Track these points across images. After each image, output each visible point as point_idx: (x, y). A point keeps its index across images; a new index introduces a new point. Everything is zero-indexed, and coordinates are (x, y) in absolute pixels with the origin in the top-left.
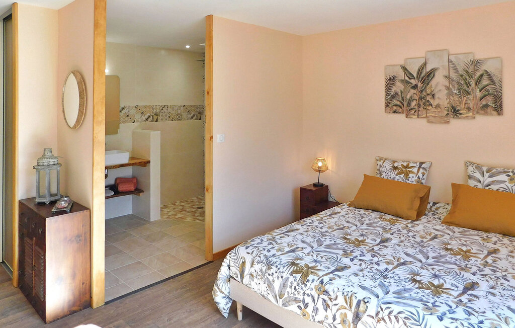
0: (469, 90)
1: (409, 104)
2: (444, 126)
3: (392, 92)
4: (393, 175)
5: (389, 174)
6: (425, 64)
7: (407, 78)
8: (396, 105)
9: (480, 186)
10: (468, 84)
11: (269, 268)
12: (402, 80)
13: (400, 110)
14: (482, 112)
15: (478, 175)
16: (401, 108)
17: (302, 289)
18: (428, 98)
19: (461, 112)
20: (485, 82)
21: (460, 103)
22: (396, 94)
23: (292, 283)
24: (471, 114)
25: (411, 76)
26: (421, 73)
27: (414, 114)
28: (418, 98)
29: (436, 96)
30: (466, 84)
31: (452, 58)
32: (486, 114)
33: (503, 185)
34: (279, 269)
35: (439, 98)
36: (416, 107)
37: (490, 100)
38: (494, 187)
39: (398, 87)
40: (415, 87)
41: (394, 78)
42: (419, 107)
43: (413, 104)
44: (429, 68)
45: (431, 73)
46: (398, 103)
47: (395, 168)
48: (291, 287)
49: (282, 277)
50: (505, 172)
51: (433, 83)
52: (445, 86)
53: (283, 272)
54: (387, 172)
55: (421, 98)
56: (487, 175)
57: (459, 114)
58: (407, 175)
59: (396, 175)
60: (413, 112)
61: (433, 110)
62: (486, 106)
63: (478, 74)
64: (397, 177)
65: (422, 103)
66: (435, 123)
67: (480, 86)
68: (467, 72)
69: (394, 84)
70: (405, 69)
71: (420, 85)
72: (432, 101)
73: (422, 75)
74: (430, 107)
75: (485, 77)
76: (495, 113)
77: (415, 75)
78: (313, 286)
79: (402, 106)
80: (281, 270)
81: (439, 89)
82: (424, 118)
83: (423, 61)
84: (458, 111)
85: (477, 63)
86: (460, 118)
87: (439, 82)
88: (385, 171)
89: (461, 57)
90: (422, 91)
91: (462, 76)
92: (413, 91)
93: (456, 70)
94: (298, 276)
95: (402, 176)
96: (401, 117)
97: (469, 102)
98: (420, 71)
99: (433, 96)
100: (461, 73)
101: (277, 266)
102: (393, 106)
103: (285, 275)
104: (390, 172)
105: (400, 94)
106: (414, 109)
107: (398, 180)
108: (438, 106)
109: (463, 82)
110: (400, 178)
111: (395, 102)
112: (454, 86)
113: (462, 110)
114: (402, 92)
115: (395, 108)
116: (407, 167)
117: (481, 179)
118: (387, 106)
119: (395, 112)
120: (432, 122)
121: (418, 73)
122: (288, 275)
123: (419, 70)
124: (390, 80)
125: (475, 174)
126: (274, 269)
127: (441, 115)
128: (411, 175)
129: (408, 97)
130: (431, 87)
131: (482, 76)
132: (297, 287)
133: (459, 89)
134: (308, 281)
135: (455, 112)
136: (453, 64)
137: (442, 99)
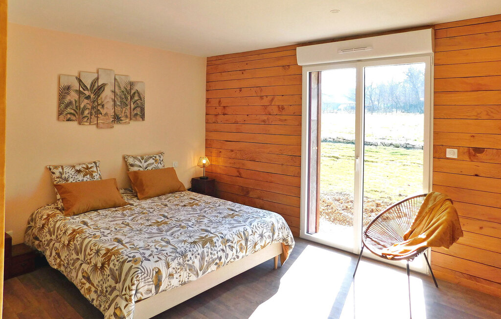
0: (127, 103)
1: (83, 113)
2: (109, 130)
3: (67, 100)
4: (80, 177)
5: (76, 177)
6: (97, 79)
7: (81, 89)
8: (71, 114)
9: (141, 169)
10: (126, 98)
11: (186, 256)
12: (76, 91)
13: (74, 118)
14: (134, 119)
15: (137, 163)
16: (75, 116)
17: (215, 250)
18: (99, 108)
19: (122, 119)
20: (136, 98)
21: (122, 112)
22: (70, 103)
23: (207, 252)
24: (128, 120)
25: (85, 88)
26: (94, 86)
27: (87, 122)
28: (90, 107)
29: (105, 106)
30: (125, 98)
31: (117, 77)
32: (136, 120)
33: (153, 166)
34: (193, 251)
35: (107, 108)
36: (89, 116)
37: (138, 111)
38: (150, 168)
39: (73, 96)
40: (88, 98)
41: (68, 88)
42: (91, 115)
43: (86, 112)
44: (100, 82)
45: (102, 87)
46: (72, 111)
47: (79, 171)
48: (208, 255)
49: (199, 254)
50: (151, 157)
51: (103, 95)
52: (112, 99)
53: (197, 251)
54: (74, 177)
55: (93, 108)
56: (143, 161)
57: (121, 120)
58: (91, 175)
59: (83, 177)
60: (86, 120)
61: (102, 118)
62: (136, 114)
63: (133, 92)
64: (85, 179)
65: (93, 112)
66: (104, 128)
67: (133, 101)
68: (126, 89)
69: (68, 94)
70: (80, 81)
71: (92, 96)
72: (101, 110)
73: (95, 88)
74: (101, 115)
75: (136, 94)
76: (141, 119)
77: (89, 88)
78: (220, 243)
79: (76, 114)
80: (195, 250)
81: (107, 101)
82: (95, 124)
83: (96, 76)
84: (120, 118)
85: (132, 84)
86: (121, 123)
87: (107, 95)
88: (71, 176)
89: (123, 77)
90: (94, 102)
91: (123, 92)
92: (86, 101)
93: (120, 87)
94: (208, 245)
95: (88, 176)
96: (74, 124)
97: (126, 111)
98: (93, 85)
99: (103, 106)
100: (122, 89)
101: (190, 251)
102: (66, 114)
103: (200, 252)
104: (77, 176)
105: (74, 103)
106: (87, 116)
107: (86, 181)
108: (106, 114)
109: (123, 97)
110: (87, 178)
111: (69, 110)
112: (117, 99)
113: (123, 117)
114: (76, 102)
115: (69, 116)
116: (87, 168)
117: (141, 165)
118: (60, 113)
119: (69, 120)
120: (102, 128)
121: (91, 86)
122: (202, 249)
123: (92, 83)
124: (64, 89)
125: (136, 163)
126: (189, 254)
127: (108, 121)
128: (94, 174)
129: (82, 106)
130: (102, 98)
131: (135, 93)
132: (212, 252)
133: (120, 101)
134: (215, 243)
135: (117, 119)
136: (118, 82)
137: (109, 109)
